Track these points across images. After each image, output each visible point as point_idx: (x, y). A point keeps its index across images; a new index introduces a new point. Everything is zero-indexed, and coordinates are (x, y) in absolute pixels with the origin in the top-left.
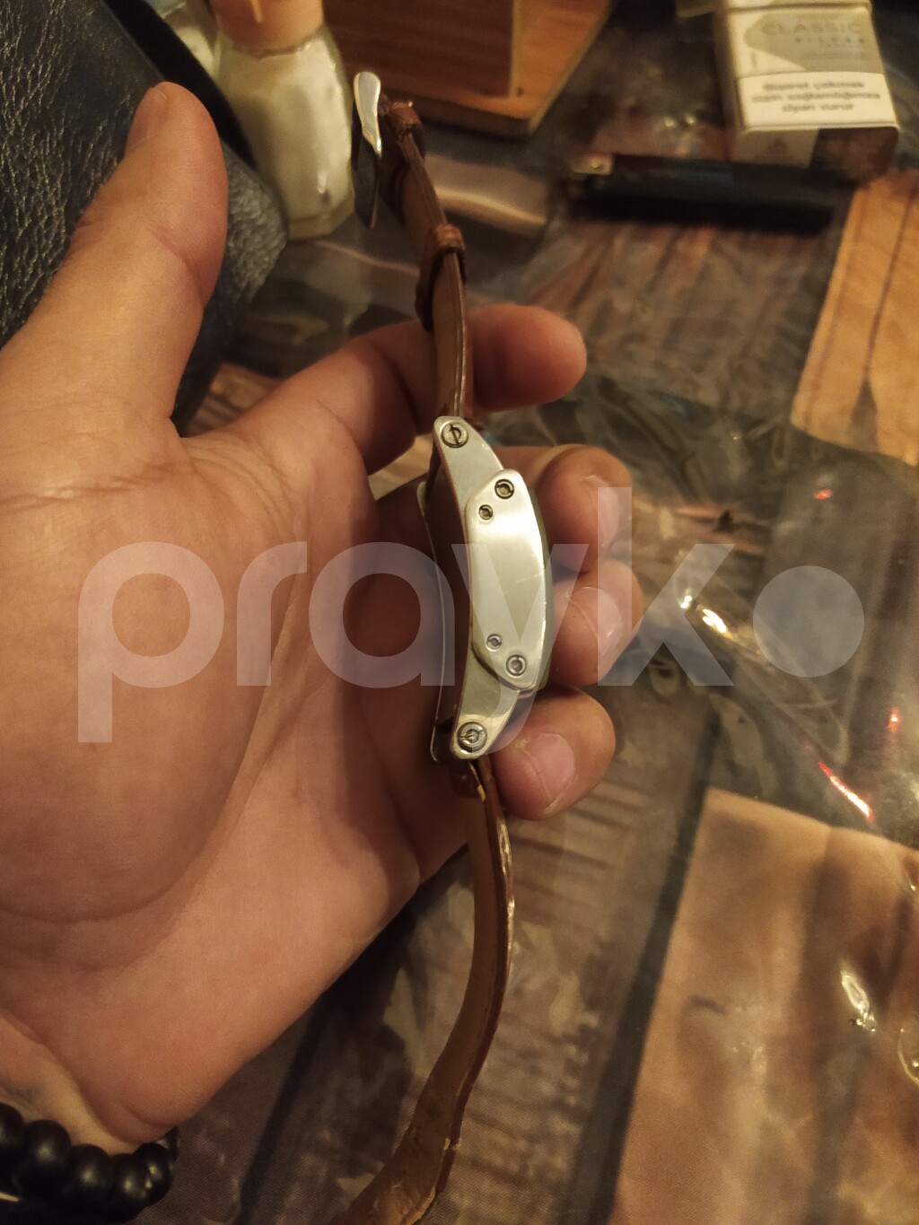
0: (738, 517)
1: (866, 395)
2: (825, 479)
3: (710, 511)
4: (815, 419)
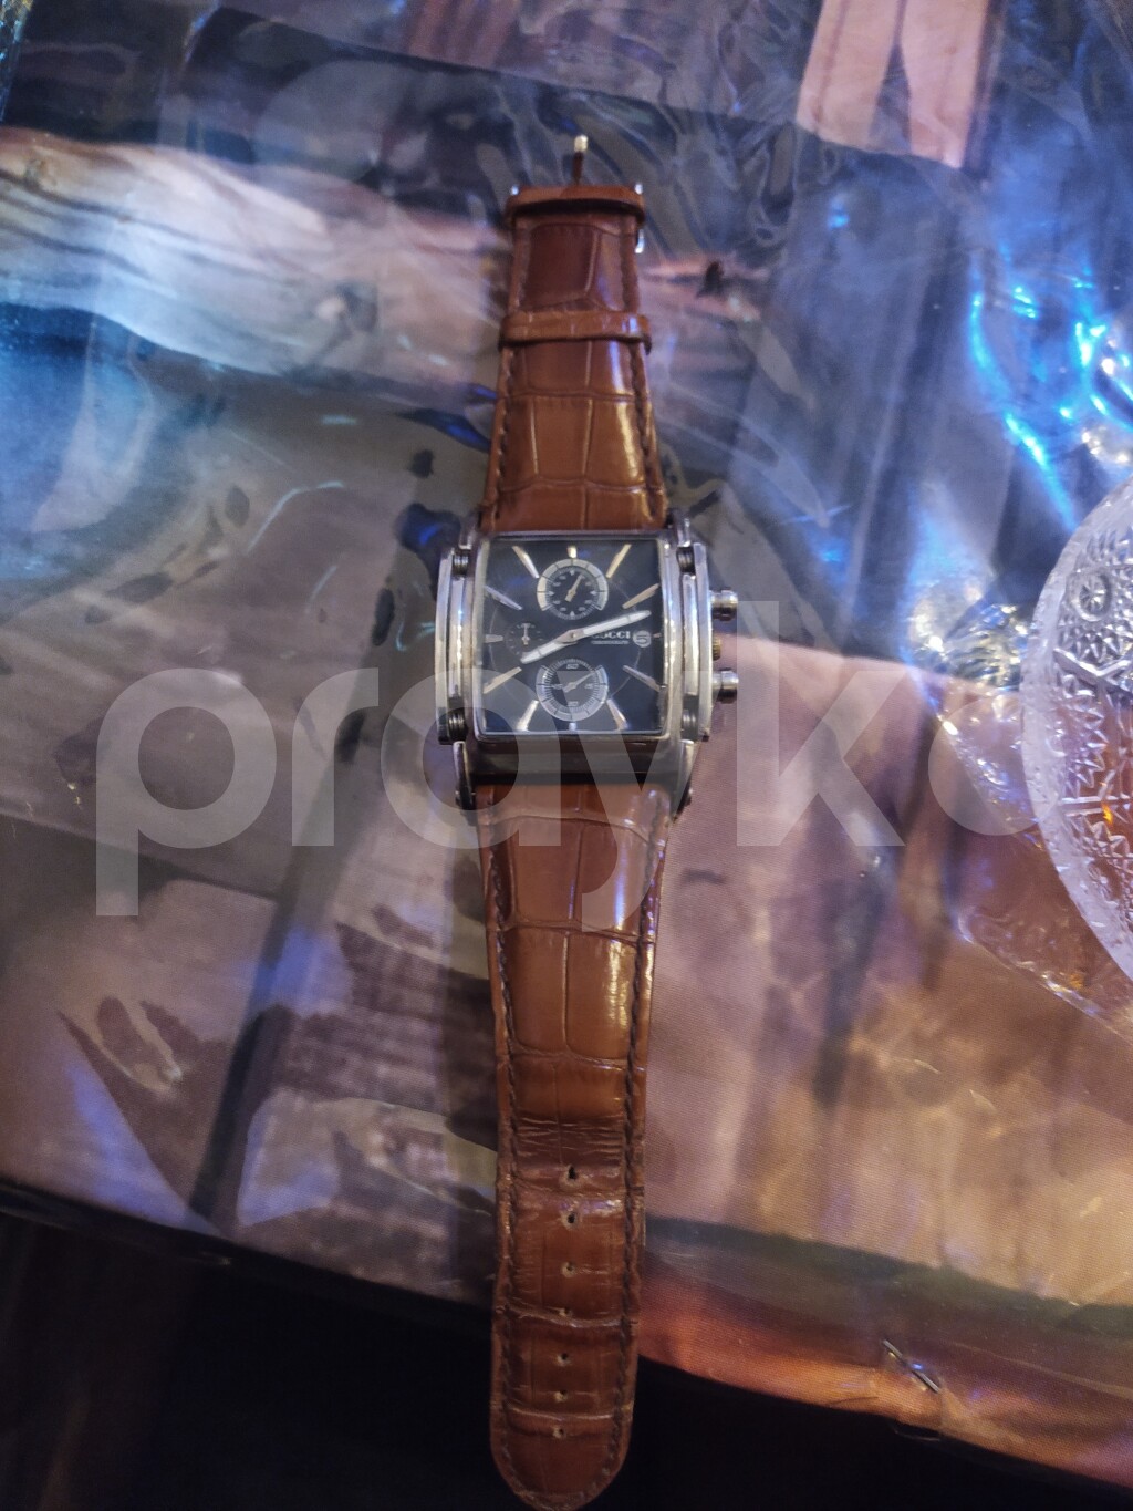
1: (895, 69)
4: (829, 113)
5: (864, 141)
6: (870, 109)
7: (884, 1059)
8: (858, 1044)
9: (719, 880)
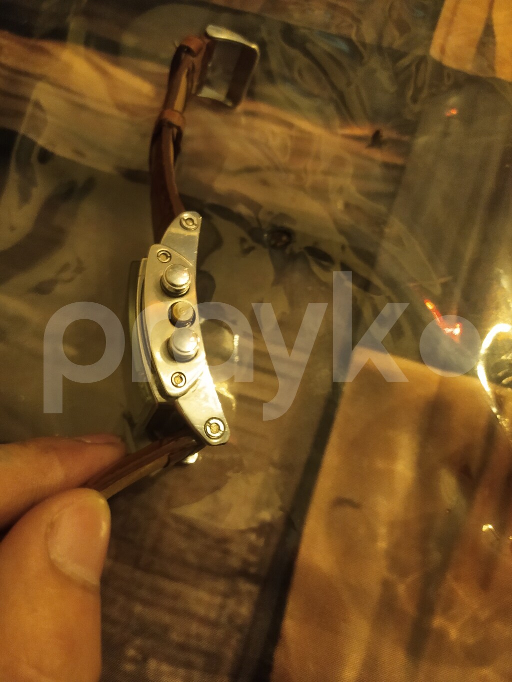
0: (386, 134)
1: (489, 29)
2: (454, 100)
3: (364, 130)
4: (448, 51)
5: (469, 67)
6: (473, 50)
7: (453, 633)
8: (438, 622)
9: (356, 506)
